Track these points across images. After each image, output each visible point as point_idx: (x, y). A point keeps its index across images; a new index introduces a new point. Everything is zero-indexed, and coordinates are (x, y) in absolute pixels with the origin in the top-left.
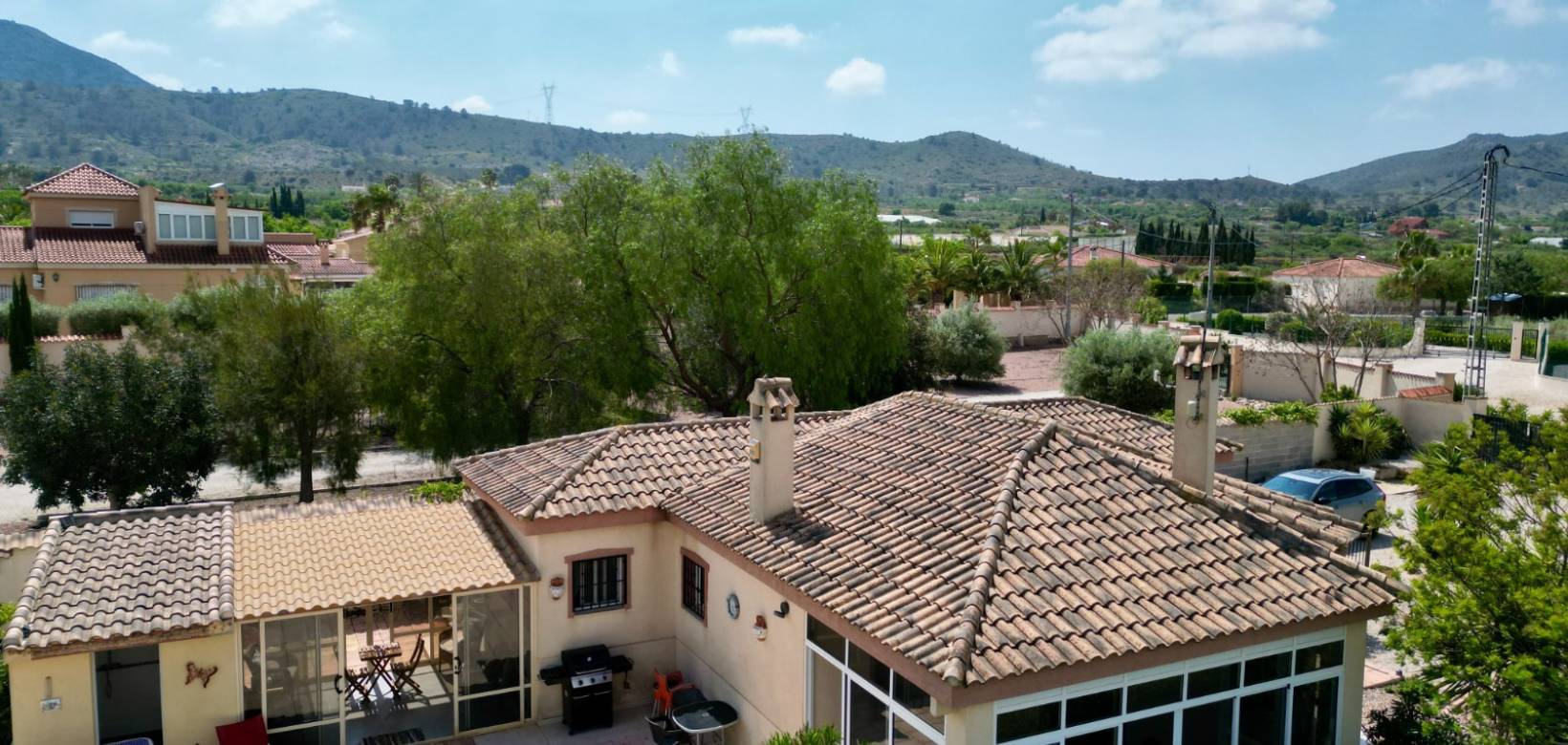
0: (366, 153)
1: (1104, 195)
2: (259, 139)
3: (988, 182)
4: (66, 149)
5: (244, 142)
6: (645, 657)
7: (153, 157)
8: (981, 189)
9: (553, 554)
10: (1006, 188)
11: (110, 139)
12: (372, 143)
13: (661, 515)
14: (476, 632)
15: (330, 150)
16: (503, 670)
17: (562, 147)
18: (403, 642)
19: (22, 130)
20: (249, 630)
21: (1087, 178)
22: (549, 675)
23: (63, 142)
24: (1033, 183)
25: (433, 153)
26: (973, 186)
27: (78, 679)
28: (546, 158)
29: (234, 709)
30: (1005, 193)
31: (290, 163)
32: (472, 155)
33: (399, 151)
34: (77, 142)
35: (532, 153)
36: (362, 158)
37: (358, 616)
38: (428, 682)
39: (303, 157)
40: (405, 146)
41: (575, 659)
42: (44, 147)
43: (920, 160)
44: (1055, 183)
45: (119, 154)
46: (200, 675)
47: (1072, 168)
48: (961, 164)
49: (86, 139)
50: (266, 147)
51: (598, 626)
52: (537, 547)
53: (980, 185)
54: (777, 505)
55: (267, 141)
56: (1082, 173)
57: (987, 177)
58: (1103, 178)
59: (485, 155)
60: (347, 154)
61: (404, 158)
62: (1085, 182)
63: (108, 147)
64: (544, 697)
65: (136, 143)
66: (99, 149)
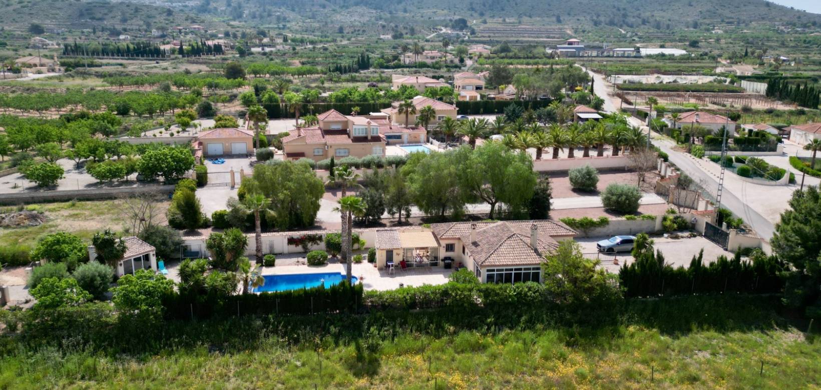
0: (391, 13)
1: (809, 27)
2: (344, 6)
3: (733, 18)
4: (265, 14)
5: (337, 8)
6: (456, 260)
7: (300, 17)
8: (728, 23)
9: (444, 243)
10: (744, 22)
11: (283, 9)
12: (393, 7)
13: (459, 239)
14: (432, 252)
15: (374, 11)
16: (436, 258)
17: (484, 5)
18: (421, 253)
19: (248, 5)
20: (404, 249)
21: (801, 15)
22: (442, 260)
23: (265, 11)
24: (763, 18)
25: (422, 11)
26: (723, 21)
27: (384, 254)
28: (476, 12)
29: (401, 260)
30: (742, 25)
31: (357, 19)
32: (440, 12)
33: (405, 11)
34: (270, 11)
35: (469, 10)
36: (389, 15)
37: (417, 249)
38: (425, 260)
39: (363, 15)
40: (408, 8)
41: (446, 258)
42: (257, 13)
43: (690, 5)
44: (778, 19)
45: (287, 16)
46: (398, 254)
47: (792, 8)
48: (717, 8)
49: (273, 9)
50: (347, 10)
51: (449, 254)
52: (441, 242)
53: (727, 20)
54: (473, 241)
55: (347, 8)
56: (798, 11)
57: (733, 15)
58: (813, 14)
59: (446, 11)
60: (382, 13)
61: (408, 14)
62: (799, 17)
63: (282, 13)
64: (441, 263)
65: (293, 10)
66: (279, 13)
